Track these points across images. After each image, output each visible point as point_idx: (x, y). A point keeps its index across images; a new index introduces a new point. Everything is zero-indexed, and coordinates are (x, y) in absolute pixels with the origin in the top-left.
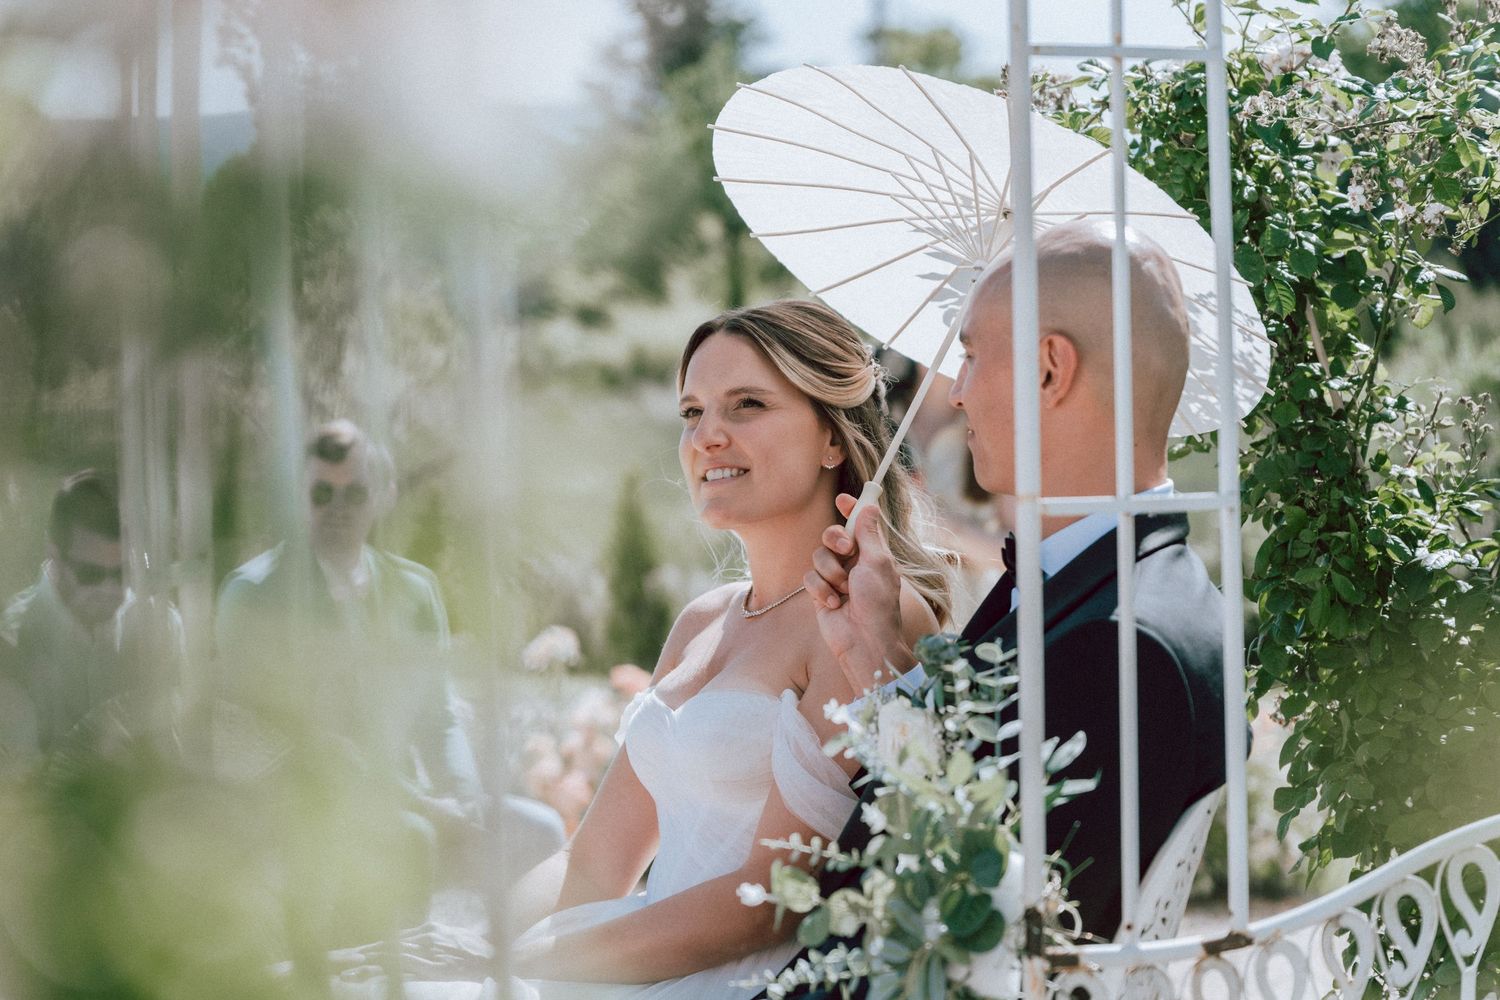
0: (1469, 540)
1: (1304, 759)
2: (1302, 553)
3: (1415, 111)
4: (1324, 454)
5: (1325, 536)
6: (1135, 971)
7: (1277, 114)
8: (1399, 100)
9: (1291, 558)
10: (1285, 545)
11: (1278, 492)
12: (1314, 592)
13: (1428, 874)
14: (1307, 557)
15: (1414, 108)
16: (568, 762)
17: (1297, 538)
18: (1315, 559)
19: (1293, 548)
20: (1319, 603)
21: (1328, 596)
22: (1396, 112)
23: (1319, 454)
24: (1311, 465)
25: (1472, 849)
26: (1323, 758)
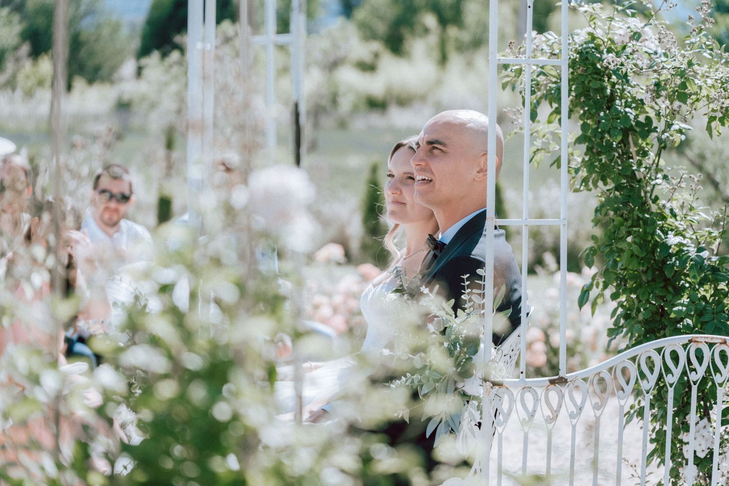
0: (694, 231)
1: (619, 317)
2: (621, 236)
3: (671, 66)
4: (632, 196)
5: (630, 229)
6: (524, 388)
7: (617, 65)
8: (665, 62)
9: (617, 237)
10: (615, 232)
11: (613, 211)
12: (624, 251)
13: (633, 359)
14: (623, 237)
15: (670, 65)
16: (335, 310)
17: (619, 230)
18: (626, 238)
19: (618, 233)
20: (625, 256)
21: (630, 253)
22: (663, 66)
23: (630, 196)
24: (627, 201)
25: (649, 351)
26: (627, 317)
